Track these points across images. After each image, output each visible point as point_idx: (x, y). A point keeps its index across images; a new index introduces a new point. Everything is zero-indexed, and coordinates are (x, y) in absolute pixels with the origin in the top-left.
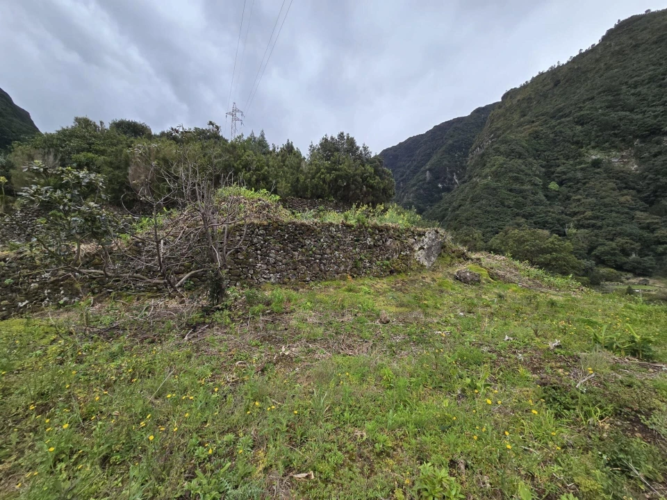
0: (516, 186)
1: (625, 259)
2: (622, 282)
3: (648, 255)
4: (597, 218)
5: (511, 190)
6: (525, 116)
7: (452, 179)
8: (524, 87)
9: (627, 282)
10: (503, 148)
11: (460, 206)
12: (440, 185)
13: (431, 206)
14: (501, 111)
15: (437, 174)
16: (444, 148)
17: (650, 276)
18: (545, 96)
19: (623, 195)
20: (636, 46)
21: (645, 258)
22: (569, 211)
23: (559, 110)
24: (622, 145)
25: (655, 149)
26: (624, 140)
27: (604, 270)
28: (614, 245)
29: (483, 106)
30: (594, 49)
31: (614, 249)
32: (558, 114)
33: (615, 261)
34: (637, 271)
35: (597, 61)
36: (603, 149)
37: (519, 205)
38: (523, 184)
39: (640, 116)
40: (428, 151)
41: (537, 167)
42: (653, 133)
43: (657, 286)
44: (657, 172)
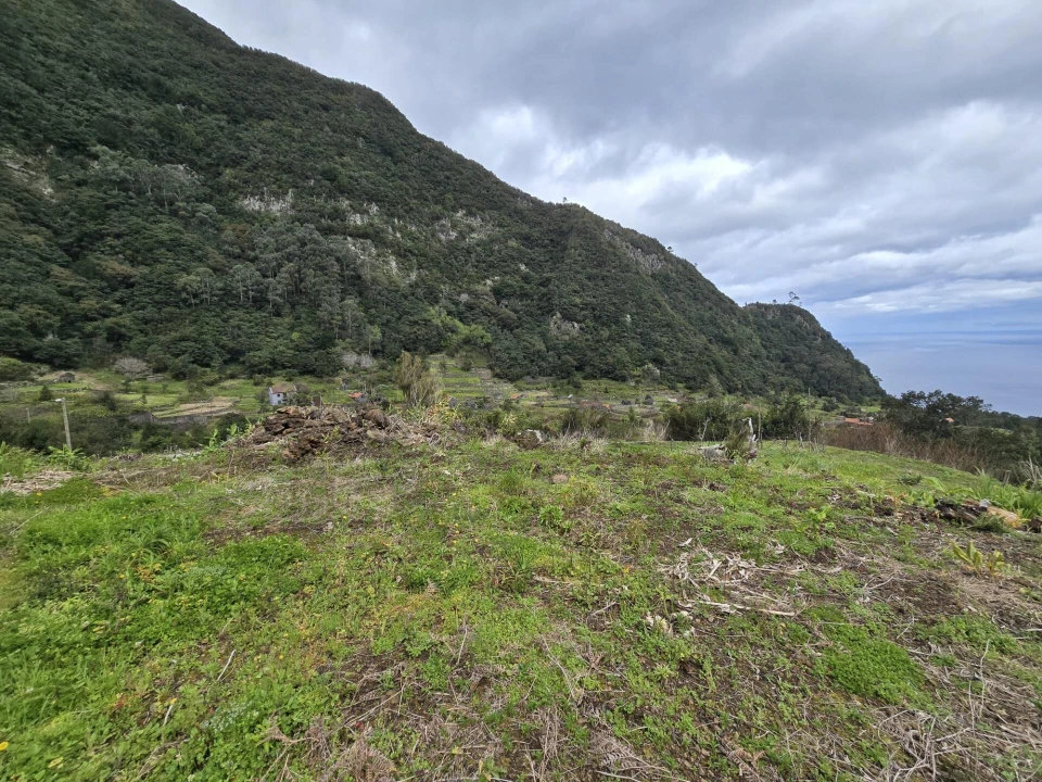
1: (35, 342)
2: (33, 380)
3: (73, 337)
9: (41, 379)
17: (75, 368)
19: (31, 233)
21: (68, 342)
24: (25, 143)
25: (80, 175)
26: (27, 136)
28: (15, 316)
31: (17, 325)
33: (19, 345)
34: (57, 361)
39: (54, 108)
42: (74, 147)
43: (87, 383)
44: (82, 211)
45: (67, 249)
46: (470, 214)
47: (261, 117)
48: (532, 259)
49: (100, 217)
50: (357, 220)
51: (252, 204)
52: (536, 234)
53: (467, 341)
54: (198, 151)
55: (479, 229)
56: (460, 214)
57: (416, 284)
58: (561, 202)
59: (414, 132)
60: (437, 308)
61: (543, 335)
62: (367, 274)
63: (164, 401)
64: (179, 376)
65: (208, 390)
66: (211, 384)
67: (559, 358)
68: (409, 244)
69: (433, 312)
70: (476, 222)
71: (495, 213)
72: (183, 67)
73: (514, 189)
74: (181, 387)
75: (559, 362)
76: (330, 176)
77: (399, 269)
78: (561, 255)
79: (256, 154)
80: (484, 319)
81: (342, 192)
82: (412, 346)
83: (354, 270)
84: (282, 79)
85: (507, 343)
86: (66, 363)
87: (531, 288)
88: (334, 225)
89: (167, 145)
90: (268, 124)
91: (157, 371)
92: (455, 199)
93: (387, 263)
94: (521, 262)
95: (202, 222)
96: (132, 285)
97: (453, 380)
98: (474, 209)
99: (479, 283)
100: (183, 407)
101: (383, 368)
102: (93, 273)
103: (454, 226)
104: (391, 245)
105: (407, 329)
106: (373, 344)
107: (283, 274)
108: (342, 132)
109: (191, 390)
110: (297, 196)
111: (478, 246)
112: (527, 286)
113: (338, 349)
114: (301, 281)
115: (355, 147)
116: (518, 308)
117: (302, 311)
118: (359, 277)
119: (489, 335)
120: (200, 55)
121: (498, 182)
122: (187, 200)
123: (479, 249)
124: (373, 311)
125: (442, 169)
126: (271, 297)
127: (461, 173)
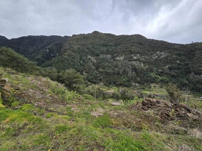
0: (74, 60)
1: (93, 80)
4: (89, 71)
5: (72, 61)
6: (77, 42)
7: (56, 54)
8: (78, 35)
9: (93, 85)
10: (71, 49)
11: (57, 62)
12: (52, 55)
13: (48, 61)
14: (72, 39)
15: (51, 51)
16: (54, 43)
18: (82, 39)
19: (93, 67)
20: (97, 37)
21: (96, 80)
22: (84, 68)
23: (84, 44)
24: (94, 56)
25: (98, 59)
27: (89, 83)
29: (68, 36)
30: (91, 34)
31: (91, 78)
32: (84, 45)
33: (91, 81)
35: (91, 37)
36: (91, 56)
37: (74, 65)
38: (75, 60)
39: (97, 51)
40: (49, 42)
41: (78, 56)
42: (98, 55)
43: (97, 86)
44: (98, 63)
45: (96, 68)
46: (161, 52)
47: (120, 45)
48: (181, 59)
49: (100, 64)
50: (135, 58)
51: (118, 58)
52: (182, 52)
53: (162, 81)
54: (111, 52)
55: (164, 55)
56: (158, 52)
57: (148, 69)
58: (191, 43)
59: (147, 39)
60: (153, 73)
61: (187, 79)
62: (137, 67)
63: (105, 90)
64: (107, 86)
65: (111, 88)
66: (111, 87)
67: (195, 86)
68: (146, 60)
69: (152, 74)
70: (162, 53)
71: (168, 50)
72: (110, 41)
73: (174, 44)
74: (107, 87)
75: (195, 87)
76: (130, 51)
77: (144, 66)
78: (192, 57)
79: (119, 51)
80: (166, 75)
81: (132, 53)
82: (147, 82)
83: (134, 67)
84: (123, 38)
85: (174, 81)
86: (95, 83)
87: (182, 67)
88: (131, 59)
89: (108, 52)
90: (120, 46)
91: (105, 85)
92: (157, 49)
93: (141, 65)
94: (178, 60)
95: (111, 62)
96: (102, 72)
97: (158, 90)
98: (162, 50)
99: (164, 67)
100: (107, 91)
101: (140, 86)
102: (99, 71)
103: (156, 55)
104: (142, 61)
105: (146, 78)
106: (138, 81)
107: (122, 69)
108: (132, 43)
109: (109, 88)
110: (125, 56)
111: (163, 58)
112: (179, 66)
113: (131, 82)
114: (125, 70)
115: (135, 45)
116: (177, 72)
117: (125, 75)
118: (135, 68)
119: (168, 79)
120: (112, 39)
121: (168, 43)
122: (109, 59)
123: (164, 59)
124: (138, 74)
125: (153, 44)
126: (120, 73)
127: (158, 44)
